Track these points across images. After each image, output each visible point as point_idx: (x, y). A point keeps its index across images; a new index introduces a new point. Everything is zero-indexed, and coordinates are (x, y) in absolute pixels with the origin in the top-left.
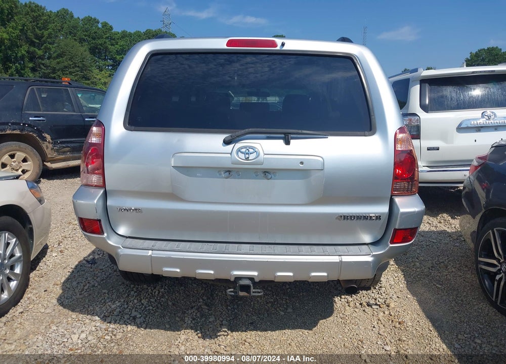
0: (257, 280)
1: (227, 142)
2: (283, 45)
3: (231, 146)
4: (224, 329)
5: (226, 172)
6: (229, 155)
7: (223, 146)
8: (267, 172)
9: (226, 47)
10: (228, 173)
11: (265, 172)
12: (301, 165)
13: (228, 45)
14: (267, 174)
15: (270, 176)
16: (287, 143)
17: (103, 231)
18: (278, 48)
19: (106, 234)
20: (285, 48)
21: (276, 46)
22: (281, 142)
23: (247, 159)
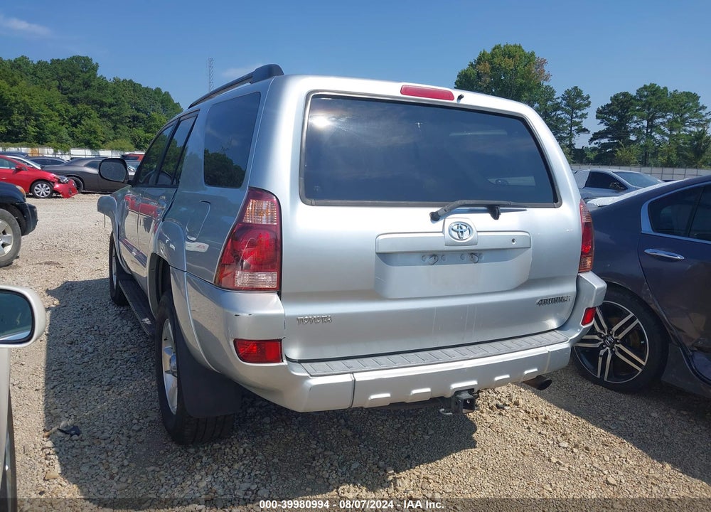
1: (435, 217)
2: (460, 97)
3: (440, 223)
5: (432, 256)
6: (441, 235)
7: (432, 223)
8: (474, 254)
9: (401, 95)
10: (433, 258)
11: (472, 254)
12: (513, 243)
13: (402, 92)
14: (474, 256)
15: (476, 259)
16: (496, 216)
17: (282, 355)
18: (455, 101)
20: (463, 102)
21: (453, 99)
22: (488, 216)
23: (460, 238)
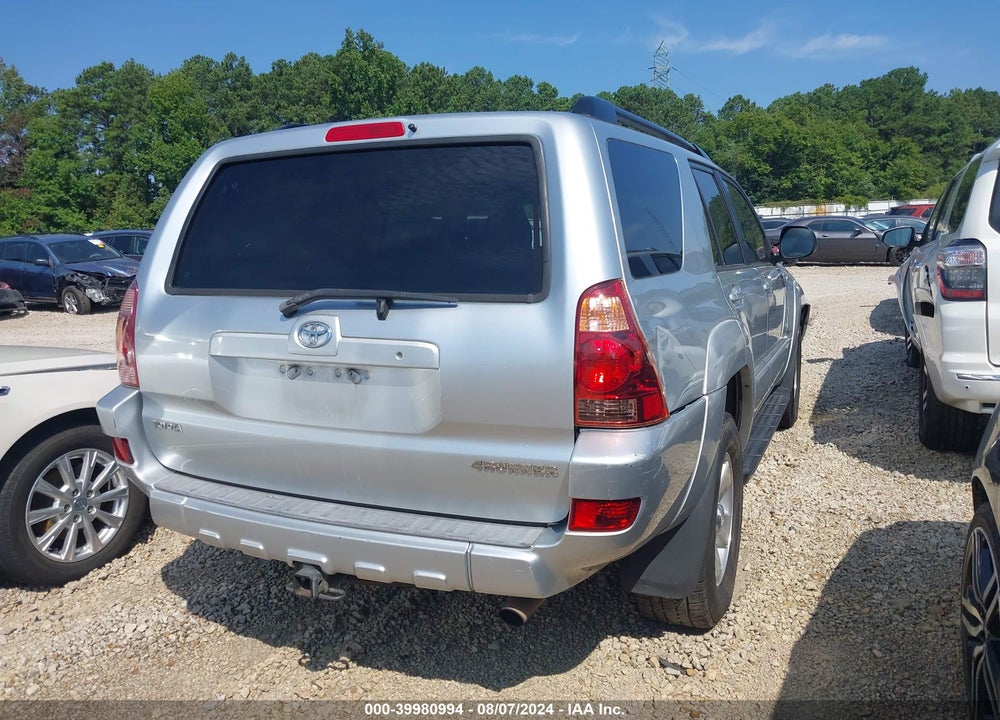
0: (329, 571)
1: (287, 314)
4: (343, 658)
5: (291, 367)
7: (282, 320)
8: (354, 370)
9: (325, 143)
10: (293, 370)
11: (352, 369)
12: (398, 358)
13: (328, 139)
14: (354, 373)
15: (358, 378)
16: (383, 316)
17: (132, 457)
18: (404, 137)
19: (136, 464)
21: (402, 133)
22: (372, 313)
23: (312, 344)
